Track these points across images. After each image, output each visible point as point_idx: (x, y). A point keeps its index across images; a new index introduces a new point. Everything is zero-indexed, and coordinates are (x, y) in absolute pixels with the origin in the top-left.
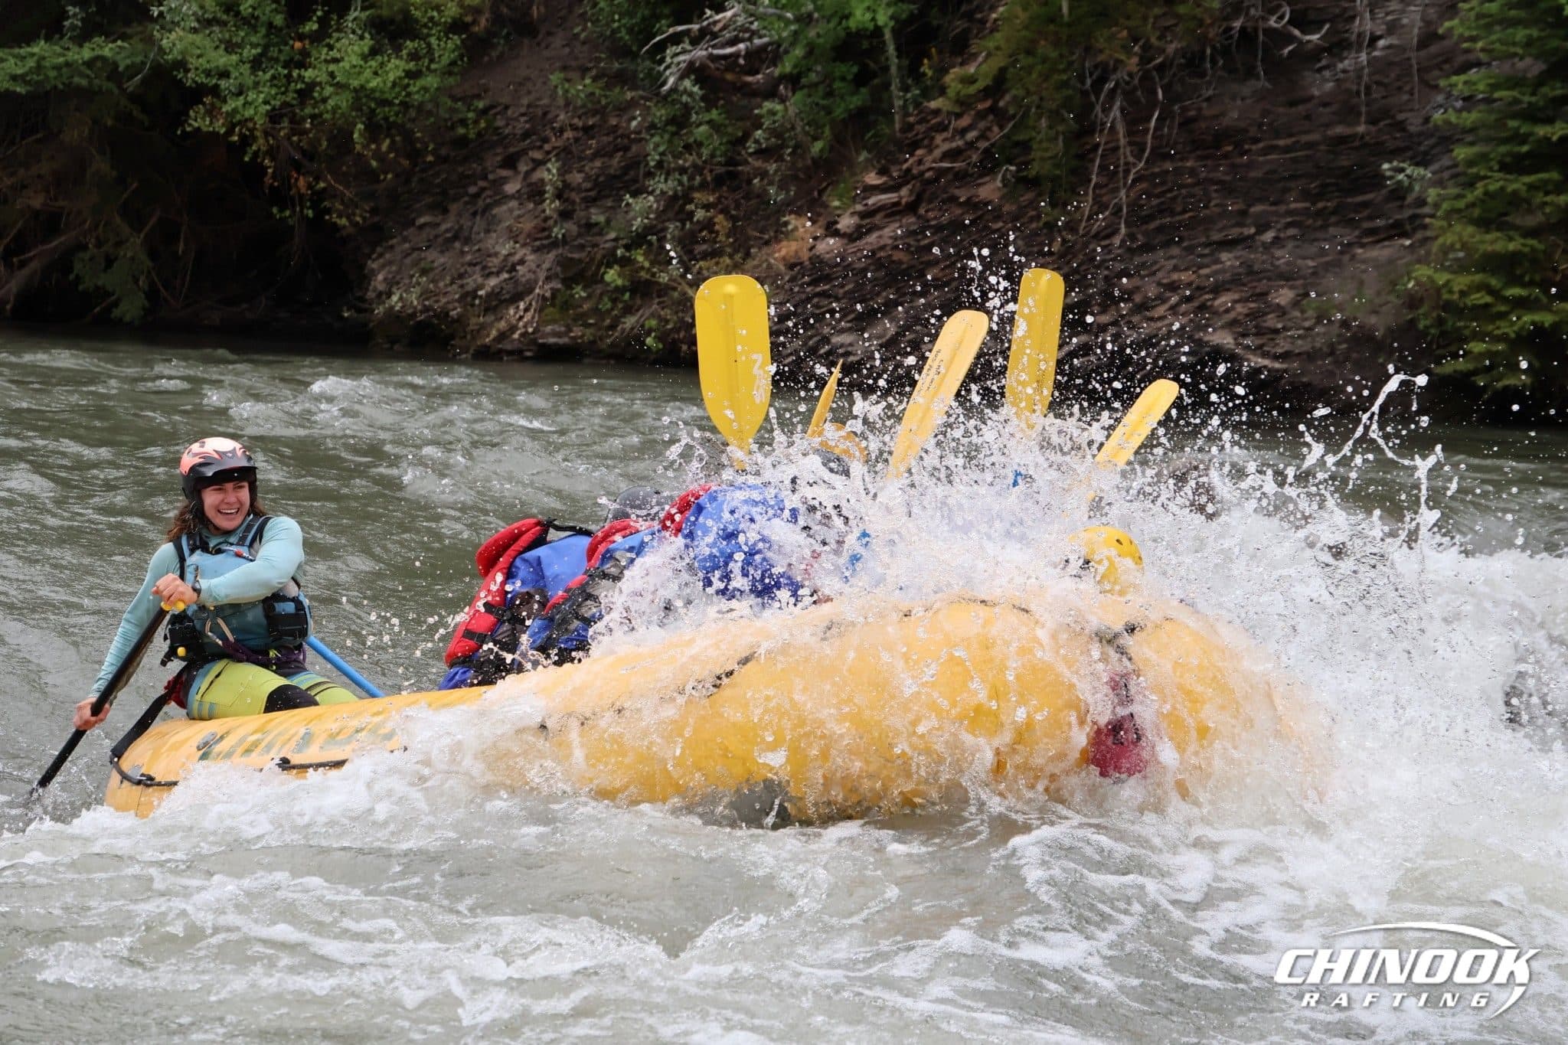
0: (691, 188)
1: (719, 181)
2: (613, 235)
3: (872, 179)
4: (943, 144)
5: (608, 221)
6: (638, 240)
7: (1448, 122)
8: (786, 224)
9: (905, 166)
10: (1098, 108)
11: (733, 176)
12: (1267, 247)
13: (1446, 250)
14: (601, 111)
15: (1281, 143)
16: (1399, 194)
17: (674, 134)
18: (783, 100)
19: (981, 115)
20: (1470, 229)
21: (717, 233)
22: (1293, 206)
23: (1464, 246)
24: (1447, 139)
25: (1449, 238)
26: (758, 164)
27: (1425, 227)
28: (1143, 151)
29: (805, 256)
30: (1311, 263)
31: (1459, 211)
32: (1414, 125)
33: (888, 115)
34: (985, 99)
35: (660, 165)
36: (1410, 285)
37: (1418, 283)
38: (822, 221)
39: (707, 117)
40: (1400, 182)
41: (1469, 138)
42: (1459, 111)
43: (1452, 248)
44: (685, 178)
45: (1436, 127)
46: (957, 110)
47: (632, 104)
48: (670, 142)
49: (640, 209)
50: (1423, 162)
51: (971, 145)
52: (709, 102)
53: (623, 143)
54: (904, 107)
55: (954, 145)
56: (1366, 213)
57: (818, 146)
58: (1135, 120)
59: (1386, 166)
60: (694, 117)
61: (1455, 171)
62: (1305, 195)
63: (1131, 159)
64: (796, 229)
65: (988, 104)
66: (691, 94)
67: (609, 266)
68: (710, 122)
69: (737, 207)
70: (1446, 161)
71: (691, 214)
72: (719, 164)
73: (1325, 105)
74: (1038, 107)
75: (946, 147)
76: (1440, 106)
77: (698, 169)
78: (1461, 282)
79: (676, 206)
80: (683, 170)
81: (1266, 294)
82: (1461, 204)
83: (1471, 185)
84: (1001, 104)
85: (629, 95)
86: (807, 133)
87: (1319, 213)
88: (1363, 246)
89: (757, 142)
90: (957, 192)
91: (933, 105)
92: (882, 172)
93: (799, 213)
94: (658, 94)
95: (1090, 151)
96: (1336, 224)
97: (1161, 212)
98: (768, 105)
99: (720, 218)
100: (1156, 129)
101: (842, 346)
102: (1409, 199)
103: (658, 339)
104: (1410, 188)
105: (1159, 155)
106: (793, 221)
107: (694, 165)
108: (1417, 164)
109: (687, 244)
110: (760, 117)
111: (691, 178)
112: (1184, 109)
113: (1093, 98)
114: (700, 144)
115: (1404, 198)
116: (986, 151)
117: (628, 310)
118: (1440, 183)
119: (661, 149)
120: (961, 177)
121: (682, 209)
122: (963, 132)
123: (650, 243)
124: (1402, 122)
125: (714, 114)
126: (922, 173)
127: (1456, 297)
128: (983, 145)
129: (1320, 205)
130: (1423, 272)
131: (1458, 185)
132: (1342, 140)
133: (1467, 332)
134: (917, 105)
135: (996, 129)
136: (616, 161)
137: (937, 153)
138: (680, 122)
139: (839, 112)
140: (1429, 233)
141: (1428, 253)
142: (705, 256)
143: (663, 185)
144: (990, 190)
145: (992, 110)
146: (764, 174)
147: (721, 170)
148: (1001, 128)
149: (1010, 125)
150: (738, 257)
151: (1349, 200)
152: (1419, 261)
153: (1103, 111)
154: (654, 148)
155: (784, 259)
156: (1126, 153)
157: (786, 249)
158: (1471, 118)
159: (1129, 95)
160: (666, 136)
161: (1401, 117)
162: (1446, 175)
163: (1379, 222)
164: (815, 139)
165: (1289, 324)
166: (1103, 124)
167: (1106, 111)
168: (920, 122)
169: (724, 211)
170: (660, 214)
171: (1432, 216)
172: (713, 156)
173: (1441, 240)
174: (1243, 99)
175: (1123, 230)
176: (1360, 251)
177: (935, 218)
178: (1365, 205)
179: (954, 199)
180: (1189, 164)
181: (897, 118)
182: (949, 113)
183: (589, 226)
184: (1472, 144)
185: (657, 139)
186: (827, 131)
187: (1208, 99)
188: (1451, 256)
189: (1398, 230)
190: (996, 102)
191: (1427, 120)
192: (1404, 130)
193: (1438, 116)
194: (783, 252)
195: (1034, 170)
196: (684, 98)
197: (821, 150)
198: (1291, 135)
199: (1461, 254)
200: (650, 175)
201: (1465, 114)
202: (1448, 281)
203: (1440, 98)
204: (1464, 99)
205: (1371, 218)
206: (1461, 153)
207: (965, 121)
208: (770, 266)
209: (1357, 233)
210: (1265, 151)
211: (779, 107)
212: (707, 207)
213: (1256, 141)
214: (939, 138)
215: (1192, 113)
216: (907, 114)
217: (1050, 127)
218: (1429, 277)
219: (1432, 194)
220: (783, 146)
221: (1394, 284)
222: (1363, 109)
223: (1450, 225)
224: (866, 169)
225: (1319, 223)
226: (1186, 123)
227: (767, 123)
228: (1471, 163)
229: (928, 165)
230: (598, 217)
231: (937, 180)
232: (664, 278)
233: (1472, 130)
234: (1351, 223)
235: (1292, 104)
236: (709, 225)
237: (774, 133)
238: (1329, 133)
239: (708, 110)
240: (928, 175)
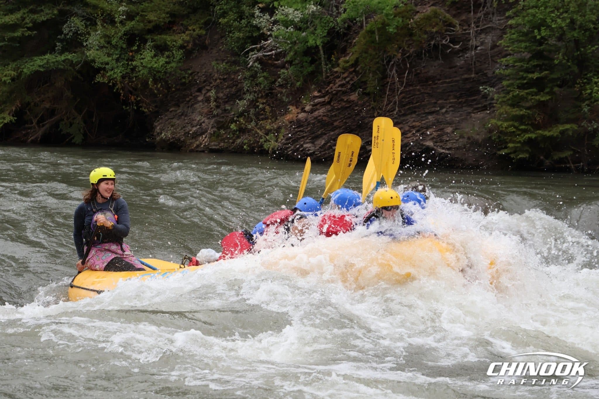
0: (258, 98)
1: (267, 95)
2: (233, 113)
3: (316, 94)
4: (338, 82)
5: (231, 109)
6: (241, 115)
7: (500, 73)
8: (289, 108)
9: (326, 90)
10: (388, 70)
11: (271, 93)
12: (443, 114)
13: (501, 114)
14: (228, 73)
15: (447, 80)
16: (485, 96)
17: (252, 80)
18: (287, 69)
19: (351, 73)
20: (508, 107)
21: (266, 112)
22: (451, 101)
23: (506, 113)
24: (501, 78)
25: (502, 110)
26: (280, 89)
27: (494, 107)
28: (403, 83)
29: (295, 119)
30: (458, 119)
31: (504, 102)
32: (490, 74)
33: (321, 73)
34: (352, 68)
35: (248, 90)
36: (489, 125)
37: (492, 125)
38: (300, 108)
39: (263, 75)
40: (486, 92)
41: (508, 78)
42: (504, 70)
43: (502, 114)
44: (256, 95)
45: (497, 75)
46: (343, 71)
47: (239, 71)
48: (251, 83)
49: (242, 105)
50: (492, 86)
51: (348, 82)
52: (263, 70)
53: (236, 83)
54: (326, 71)
55: (342, 82)
56: (475, 103)
57: (298, 84)
58: (400, 74)
59: (481, 88)
60: (258, 75)
61: (503, 89)
62: (456, 97)
63: (399, 86)
64: (292, 110)
65: (353, 69)
66: (257, 68)
67: (232, 123)
68: (264, 76)
69: (273, 103)
70: (500, 86)
71: (258, 106)
72: (267, 90)
73: (461, 68)
74: (369, 70)
75: (340, 83)
76: (498, 68)
77: (260, 91)
78: (505, 124)
79: (253, 103)
80: (255, 92)
81: (443, 129)
82: (505, 99)
83: (508, 93)
84: (357, 69)
85: (238, 68)
86: (295, 80)
87: (460, 102)
88: (474, 113)
89: (279, 82)
90: (343, 98)
91: (335, 70)
92: (319, 91)
93: (292, 105)
94: (247, 68)
95: (385, 84)
96: (465, 106)
97: (409, 103)
98: (282, 71)
99: (267, 107)
100: (407, 77)
101: (307, 148)
102: (489, 98)
103: (248, 146)
104: (489, 95)
105: (408, 85)
106: (292, 108)
107: (259, 90)
108: (491, 87)
109: (257, 115)
110: (280, 74)
111: (258, 95)
112: (416, 70)
113: (387, 67)
114: (260, 84)
115: (487, 98)
116: (353, 84)
117: (238, 137)
118: (498, 93)
119: (248, 85)
120: (344, 93)
121: (255, 104)
122: (345, 78)
123: (245, 116)
124: (486, 73)
125: (265, 74)
126: (332, 92)
127: (504, 129)
128: (351, 82)
129: (460, 100)
130: (493, 121)
131: (504, 93)
132: (467, 79)
133: (508, 140)
134: (330, 70)
135: (355, 77)
136: (234, 89)
137: (337, 85)
138: (254, 76)
139: (305, 73)
140: (495, 109)
141: (495, 115)
142: (263, 119)
143: (249, 97)
144: (354, 97)
145: (354, 71)
146: (281, 93)
147: (267, 92)
148: (357, 77)
149: (360, 76)
150: (273, 120)
151: (470, 99)
152: (492, 118)
153: (390, 71)
154: (246, 85)
155: (288, 120)
156: (397, 85)
157: (289, 117)
158: (508, 72)
159: (398, 66)
160: (250, 81)
161: (485, 72)
162: (500, 90)
163: (480, 106)
164: (298, 81)
165: (451, 139)
166: (390, 75)
167: (391, 71)
168: (331, 75)
169: (269, 105)
170: (248, 106)
171: (496, 103)
172: (264, 87)
173: (499, 111)
174: (435, 67)
175: (397, 109)
176: (473, 115)
177: (337, 106)
178: (475, 100)
179: (342, 100)
180: (418, 88)
181: (324, 74)
182: (340, 72)
183: (225, 110)
184: (508, 80)
185: (247, 82)
186: (301, 78)
187: (424, 67)
188: (502, 116)
189: (485, 108)
190: (355, 68)
191: (494, 73)
192: (487, 76)
193: (497, 71)
194: (288, 118)
195: (367, 91)
196: (255, 69)
197: (300, 85)
198: (450, 78)
199: (506, 116)
200: (244, 94)
201: (506, 71)
202: (502, 124)
203: (498, 66)
204: (506, 66)
205: (477, 104)
206: (505, 83)
207: (346, 75)
208: (284, 123)
209: (472, 109)
210: (442, 83)
211: (286, 71)
212: (263, 104)
213: (439, 80)
214: (337, 81)
215: (419, 71)
216: (327, 73)
217: (373, 77)
218: (495, 123)
219: (496, 97)
220: (287, 84)
221: (484, 125)
222: (473, 69)
223: (502, 106)
224: (314, 91)
225: (460, 106)
226: (417, 75)
227: (282, 76)
228: (508, 86)
229: (334, 89)
230: (228, 107)
231: (336, 94)
232: (250, 127)
233: (509, 75)
234: (470, 106)
235: (451, 68)
236: (264, 109)
237: (284, 79)
238: (463, 77)
239: (263, 72)
240: (334, 92)
